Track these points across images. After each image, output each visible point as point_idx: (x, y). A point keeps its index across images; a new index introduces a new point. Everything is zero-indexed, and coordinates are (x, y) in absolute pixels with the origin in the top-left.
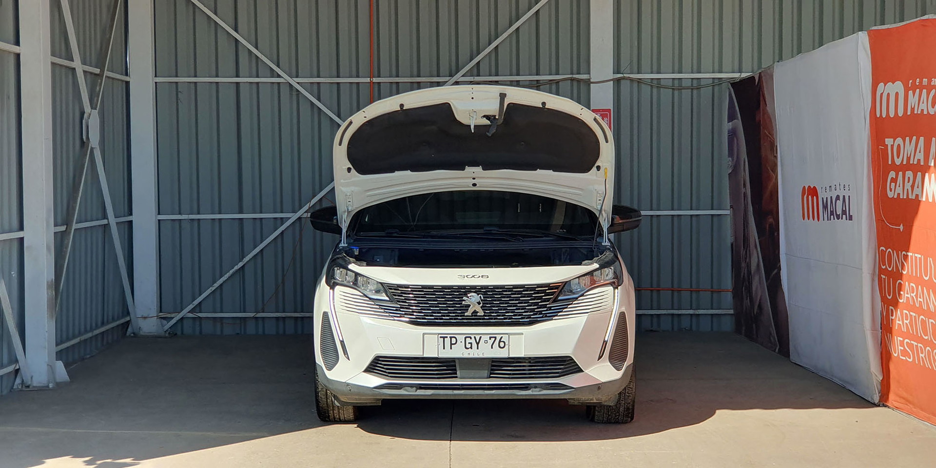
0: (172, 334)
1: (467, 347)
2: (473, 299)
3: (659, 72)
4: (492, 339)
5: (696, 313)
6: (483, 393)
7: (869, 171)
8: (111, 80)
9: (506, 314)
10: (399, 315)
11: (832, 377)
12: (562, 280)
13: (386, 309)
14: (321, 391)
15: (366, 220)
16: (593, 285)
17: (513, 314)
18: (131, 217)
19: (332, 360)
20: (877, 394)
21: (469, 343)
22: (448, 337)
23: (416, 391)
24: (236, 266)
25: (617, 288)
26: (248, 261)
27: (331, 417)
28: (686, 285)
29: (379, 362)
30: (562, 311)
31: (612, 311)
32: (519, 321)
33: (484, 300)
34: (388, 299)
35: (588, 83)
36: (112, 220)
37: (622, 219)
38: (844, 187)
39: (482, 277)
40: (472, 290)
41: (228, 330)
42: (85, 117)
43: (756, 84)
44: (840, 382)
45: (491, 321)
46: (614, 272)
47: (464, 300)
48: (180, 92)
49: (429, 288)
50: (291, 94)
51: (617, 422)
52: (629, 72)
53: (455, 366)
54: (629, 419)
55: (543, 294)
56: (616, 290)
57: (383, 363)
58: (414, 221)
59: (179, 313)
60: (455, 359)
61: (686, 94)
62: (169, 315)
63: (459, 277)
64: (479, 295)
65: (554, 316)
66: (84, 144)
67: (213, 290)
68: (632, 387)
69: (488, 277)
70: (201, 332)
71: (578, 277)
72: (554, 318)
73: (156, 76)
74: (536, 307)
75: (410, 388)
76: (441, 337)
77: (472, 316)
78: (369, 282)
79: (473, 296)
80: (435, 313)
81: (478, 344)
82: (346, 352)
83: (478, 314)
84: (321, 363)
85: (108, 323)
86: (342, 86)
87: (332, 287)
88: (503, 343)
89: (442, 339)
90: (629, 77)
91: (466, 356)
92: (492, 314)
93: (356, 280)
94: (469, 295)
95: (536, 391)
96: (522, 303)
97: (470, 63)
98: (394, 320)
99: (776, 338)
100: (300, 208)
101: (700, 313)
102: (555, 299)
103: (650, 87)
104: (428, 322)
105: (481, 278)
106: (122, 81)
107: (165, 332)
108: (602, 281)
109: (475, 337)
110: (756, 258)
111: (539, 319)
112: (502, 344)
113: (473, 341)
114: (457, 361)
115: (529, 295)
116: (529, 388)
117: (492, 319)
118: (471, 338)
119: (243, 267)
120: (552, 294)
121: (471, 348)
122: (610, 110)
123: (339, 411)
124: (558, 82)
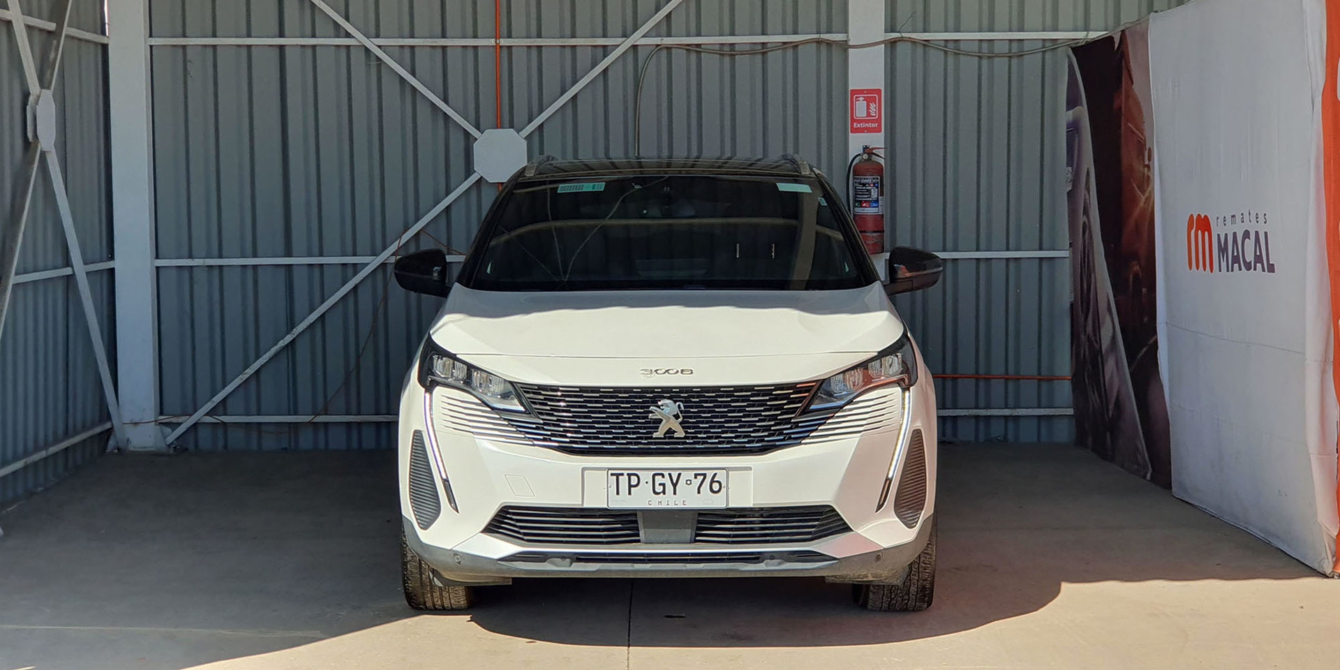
0: (180, 449)
1: (657, 491)
2: (667, 410)
3: (957, 30)
4: (698, 477)
5: (1014, 415)
6: (684, 568)
7: (1318, 191)
8: (76, 41)
9: (723, 435)
10: (541, 437)
11: (1246, 526)
12: (817, 377)
13: (519, 426)
14: (411, 561)
15: (488, 271)
16: (867, 385)
17: (733, 435)
18: (112, 262)
19: (429, 511)
20: (1330, 557)
21: (660, 484)
22: (625, 474)
23: (571, 564)
24: (282, 341)
25: (908, 389)
26: (300, 333)
27: (429, 604)
28: (998, 369)
29: (508, 516)
30: (817, 429)
31: (901, 429)
32: (745, 447)
33: (685, 412)
34: (522, 409)
35: (845, 46)
36: (79, 268)
37: (910, 271)
38: (1257, 218)
39: (682, 373)
40: (665, 395)
41: (269, 443)
42: (30, 101)
43: (1116, 48)
44: (1261, 535)
45: (697, 446)
46: (903, 362)
47: (652, 412)
48: (190, 61)
49: (592, 392)
50: (368, 66)
51: (905, 610)
52: (910, 29)
53: (636, 522)
54: (925, 606)
55: (785, 402)
56: (907, 394)
57: (514, 517)
58: (565, 272)
59: (191, 415)
60: (635, 510)
61: (1001, 64)
62: (174, 420)
63: (643, 372)
64: (678, 403)
65: (804, 438)
66: (28, 145)
67: (244, 379)
68: (931, 552)
69: (692, 373)
70: (225, 447)
71: (843, 372)
72: (803, 442)
73: (151, 36)
74: (773, 423)
75: (560, 559)
76: (612, 475)
77: (665, 438)
78: (490, 380)
79: (667, 405)
80: (602, 433)
81: (675, 485)
82: (452, 501)
83: (676, 435)
84: (411, 517)
85: (76, 433)
86: (449, 51)
87: (429, 388)
88: (717, 484)
89: (615, 477)
90: (909, 38)
91: (655, 505)
92: (699, 436)
93: (469, 376)
94: (660, 403)
95: (773, 565)
96: (748, 416)
97: (656, 16)
98: (534, 445)
99: (1146, 455)
100: (385, 248)
101: (1020, 414)
102: (805, 408)
103: (943, 53)
104: (590, 448)
105: (679, 373)
106: (96, 44)
107: (169, 446)
108: (882, 378)
109: (670, 475)
110: (1110, 328)
111: (777, 443)
112: (716, 486)
113: (667, 481)
114: (639, 514)
115: (762, 403)
116: (760, 560)
117: (698, 443)
118: (663, 476)
119: (293, 342)
120: (800, 400)
121: (664, 493)
122: (880, 90)
123: (441, 594)
124: (797, 46)
